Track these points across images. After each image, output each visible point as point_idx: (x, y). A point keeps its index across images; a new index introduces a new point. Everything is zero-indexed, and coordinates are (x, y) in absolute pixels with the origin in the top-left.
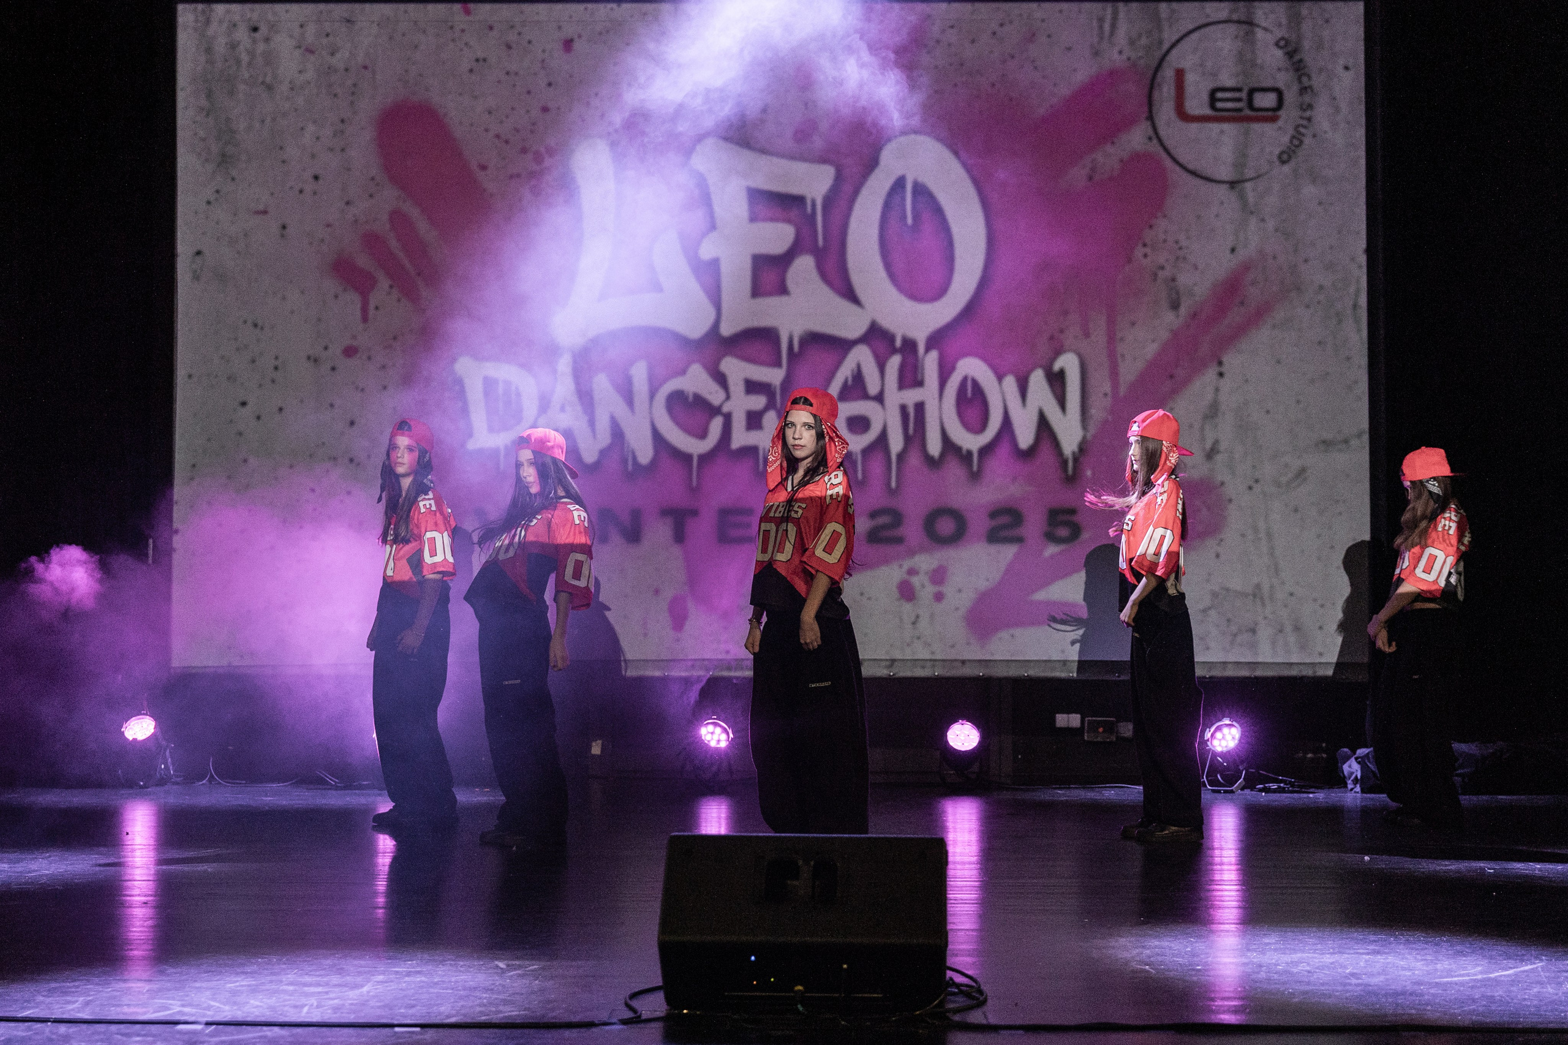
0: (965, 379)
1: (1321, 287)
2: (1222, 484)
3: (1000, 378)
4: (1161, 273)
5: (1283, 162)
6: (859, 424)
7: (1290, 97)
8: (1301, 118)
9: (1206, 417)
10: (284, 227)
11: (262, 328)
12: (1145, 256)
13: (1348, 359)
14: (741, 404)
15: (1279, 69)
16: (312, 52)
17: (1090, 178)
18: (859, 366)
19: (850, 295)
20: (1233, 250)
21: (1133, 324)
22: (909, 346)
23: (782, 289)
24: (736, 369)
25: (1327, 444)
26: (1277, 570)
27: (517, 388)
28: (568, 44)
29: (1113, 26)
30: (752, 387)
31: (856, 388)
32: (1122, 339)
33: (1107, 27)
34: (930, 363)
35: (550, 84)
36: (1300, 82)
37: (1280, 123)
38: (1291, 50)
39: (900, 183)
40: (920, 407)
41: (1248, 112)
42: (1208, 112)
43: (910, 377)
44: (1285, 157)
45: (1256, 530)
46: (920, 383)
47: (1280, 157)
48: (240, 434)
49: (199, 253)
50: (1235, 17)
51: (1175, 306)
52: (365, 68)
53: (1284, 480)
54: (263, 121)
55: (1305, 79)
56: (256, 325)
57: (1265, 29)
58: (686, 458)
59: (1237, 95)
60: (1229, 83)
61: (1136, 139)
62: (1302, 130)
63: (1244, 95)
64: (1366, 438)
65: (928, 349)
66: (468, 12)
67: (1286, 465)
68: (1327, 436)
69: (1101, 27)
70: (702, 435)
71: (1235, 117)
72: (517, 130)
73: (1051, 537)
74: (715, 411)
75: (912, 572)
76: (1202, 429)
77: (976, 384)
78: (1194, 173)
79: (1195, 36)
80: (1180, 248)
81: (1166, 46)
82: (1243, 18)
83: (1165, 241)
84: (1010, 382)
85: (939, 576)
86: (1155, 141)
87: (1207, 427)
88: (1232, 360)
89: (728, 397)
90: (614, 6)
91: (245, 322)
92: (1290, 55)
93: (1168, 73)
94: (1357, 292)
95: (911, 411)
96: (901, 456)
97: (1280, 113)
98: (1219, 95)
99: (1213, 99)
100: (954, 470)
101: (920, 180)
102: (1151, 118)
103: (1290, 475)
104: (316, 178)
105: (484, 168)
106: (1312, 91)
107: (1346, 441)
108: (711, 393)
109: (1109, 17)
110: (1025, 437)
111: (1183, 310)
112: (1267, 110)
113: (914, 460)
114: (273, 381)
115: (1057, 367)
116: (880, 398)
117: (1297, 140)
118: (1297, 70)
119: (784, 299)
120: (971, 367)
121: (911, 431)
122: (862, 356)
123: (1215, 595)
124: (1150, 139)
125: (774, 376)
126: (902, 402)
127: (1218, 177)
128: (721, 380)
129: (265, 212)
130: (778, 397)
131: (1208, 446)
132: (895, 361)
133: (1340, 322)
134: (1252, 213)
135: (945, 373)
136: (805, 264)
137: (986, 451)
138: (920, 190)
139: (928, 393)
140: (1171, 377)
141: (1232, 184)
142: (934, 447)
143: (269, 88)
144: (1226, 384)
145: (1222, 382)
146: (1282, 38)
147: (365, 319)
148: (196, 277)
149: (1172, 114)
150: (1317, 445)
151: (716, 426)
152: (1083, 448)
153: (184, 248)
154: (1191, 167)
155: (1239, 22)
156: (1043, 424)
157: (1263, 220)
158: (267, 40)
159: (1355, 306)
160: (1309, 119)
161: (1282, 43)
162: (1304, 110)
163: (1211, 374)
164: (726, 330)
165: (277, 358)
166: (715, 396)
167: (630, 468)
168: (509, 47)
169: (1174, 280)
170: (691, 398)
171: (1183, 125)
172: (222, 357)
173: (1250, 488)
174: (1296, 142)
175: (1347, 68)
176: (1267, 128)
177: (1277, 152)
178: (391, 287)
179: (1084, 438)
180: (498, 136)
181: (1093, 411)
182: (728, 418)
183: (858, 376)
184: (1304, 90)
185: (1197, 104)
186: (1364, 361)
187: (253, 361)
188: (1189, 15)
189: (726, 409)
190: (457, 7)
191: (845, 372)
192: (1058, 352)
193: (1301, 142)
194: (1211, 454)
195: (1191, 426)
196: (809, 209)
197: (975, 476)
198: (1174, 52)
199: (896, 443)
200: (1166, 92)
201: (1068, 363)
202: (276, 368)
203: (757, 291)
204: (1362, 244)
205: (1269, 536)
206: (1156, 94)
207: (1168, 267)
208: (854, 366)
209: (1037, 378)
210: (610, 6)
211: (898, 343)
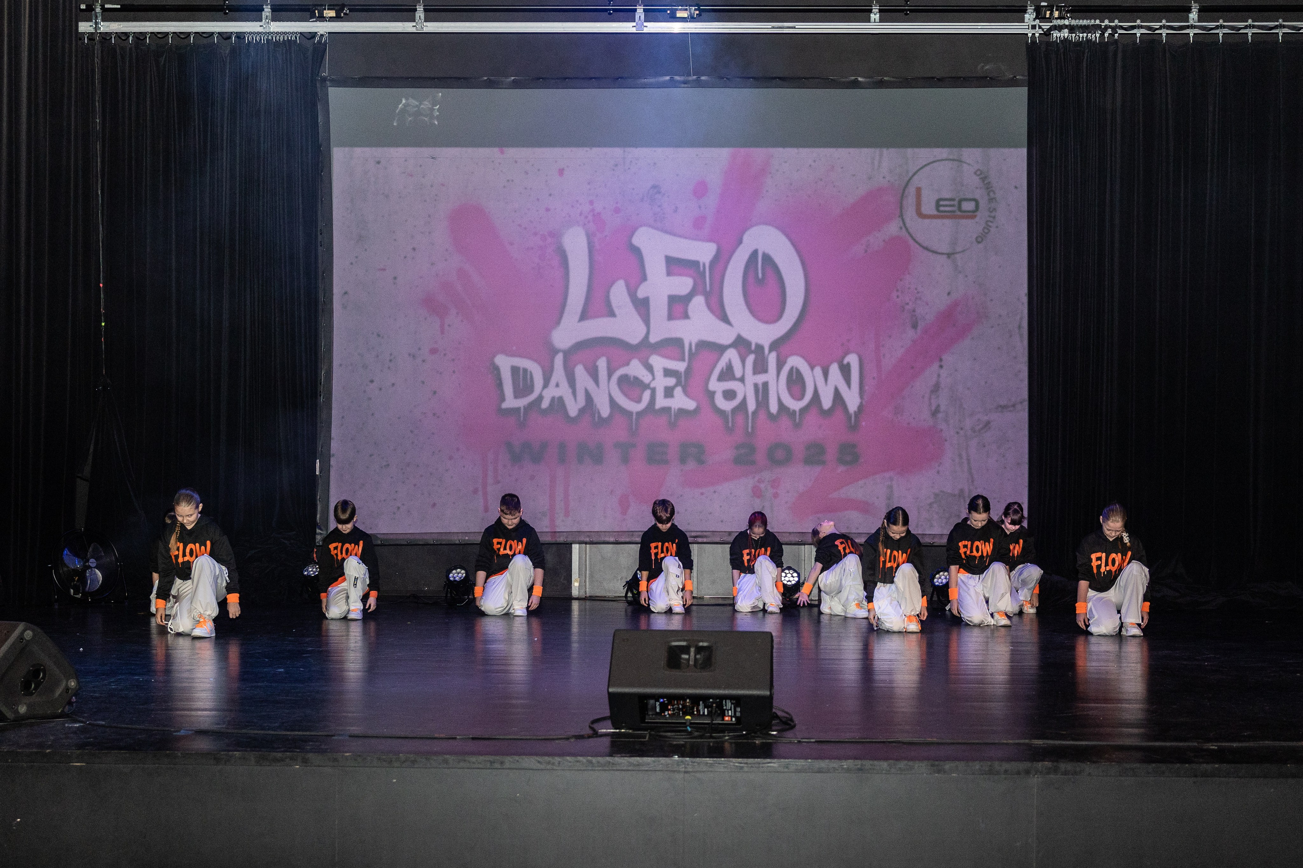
0: (792, 368)
1: (1000, 316)
2: (942, 430)
3: (812, 368)
4: (907, 307)
5: (979, 242)
6: (729, 395)
7: (983, 203)
8: (990, 216)
9: (932, 392)
10: (395, 278)
11: (383, 337)
12: (898, 297)
13: (1015, 358)
14: (661, 383)
15: (977, 188)
16: (411, 176)
17: (866, 251)
18: (730, 361)
19: (725, 319)
20: (949, 294)
21: (890, 337)
22: (760, 348)
23: (686, 316)
24: (658, 362)
25: (1003, 408)
26: (973, 481)
27: (531, 372)
28: (561, 172)
29: (880, 162)
30: (668, 373)
31: (727, 374)
32: (883, 346)
33: (876, 163)
34: (772, 358)
35: (550, 195)
36: (988, 194)
37: (977, 219)
38: (984, 178)
39: (755, 253)
40: (766, 385)
41: (959, 213)
42: (936, 213)
43: (760, 367)
44: (980, 240)
45: (960, 456)
46: (765, 370)
47: (977, 238)
48: (370, 399)
49: (346, 293)
50: (951, 157)
51: (915, 326)
52: (443, 185)
53: (977, 428)
54: (383, 216)
55: (992, 194)
56: (379, 335)
57: (969, 164)
58: (629, 414)
59: (952, 203)
60: (947, 196)
61: (893, 228)
62: (990, 224)
63: (956, 203)
64: (1026, 404)
65: (770, 351)
66: (502, 153)
67: (979, 420)
68: (1003, 402)
69: (873, 163)
70: (639, 401)
71: (951, 216)
72: (531, 222)
73: (841, 461)
74: (647, 386)
75: (760, 481)
76: (930, 399)
77: (798, 371)
78: (926, 249)
79: (928, 168)
80: (918, 292)
81: (910, 174)
82: (955, 158)
83: (909, 288)
84: (818, 370)
85: (775, 483)
86: (904, 228)
87: (933, 397)
88: (948, 358)
89: (654, 379)
90: (588, 149)
91: (373, 333)
92: (983, 179)
93: (912, 190)
94: (1021, 319)
95: (760, 386)
96: (754, 413)
97: (978, 214)
98: (942, 203)
99: (938, 206)
100: (785, 422)
101: (766, 251)
102: (901, 216)
103: (981, 426)
104: (414, 249)
105: (512, 244)
106: (996, 201)
107: (1014, 406)
108: (643, 376)
109: (877, 158)
110: (827, 402)
111: (919, 328)
112: (969, 212)
113: (762, 416)
114: (389, 368)
115: (845, 362)
116: (742, 380)
117: (987, 228)
118: (987, 188)
119: (686, 321)
120: (795, 361)
121: (760, 399)
122: (732, 355)
123: (936, 495)
124: (901, 228)
125: (681, 366)
126: (755, 381)
127: (939, 251)
128: (650, 368)
129: (384, 270)
130: (683, 379)
131: (933, 408)
132: (751, 359)
133: (1011, 336)
134: (960, 272)
135: (780, 365)
136: (698, 302)
137: (803, 410)
138: (767, 258)
139: (770, 376)
140: (913, 368)
141: (949, 255)
142: (774, 408)
143: (387, 196)
144: (944, 373)
145: (942, 371)
146: (979, 170)
147: (442, 332)
148: (344, 307)
149: (914, 213)
150: (997, 408)
151: (647, 395)
152: (861, 408)
153: (337, 290)
154: (925, 244)
155: (953, 160)
156: (837, 395)
157: (966, 276)
158: (385, 168)
159: (1020, 327)
160: (994, 217)
161: (979, 173)
162: (991, 212)
163: (935, 366)
164: (653, 339)
165: (391, 355)
166: (645, 377)
167: (596, 419)
168: (527, 173)
169: (914, 311)
170: (632, 379)
171: (920, 220)
172: (359, 354)
173: (958, 433)
174: (986, 231)
175: (1016, 187)
176: (969, 222)
177: (975, 237)
178: (457, 313)
179: (861, 403)
180: (520, 225)
181: (867, 388)
182: (653, 391)
183: (730, 366)
184: (991, 200)
185: (928, 207)
186: (1025, 359)
187: (378, 356)
188: (924, 154)
189: (652, 385)
190: (496, 150)
191: (722, 364)
192: (846, 353)
193: (989, 231)
194: (935, 413)
195: (923, 397)
196: (702, 268)
197: (797, 426)
198: (916, 177)
199: (751, 406)
200: (910, 201)
201: (852, 359)
202: (391, 361)
203: (671, 317)
204: (1025, 290)
205: (968, 460)
206: (905, 203)
207: (910, 304)
208: (727, 360)
209: (834, 369)
210: (586, 149)
211: (753, 347)
